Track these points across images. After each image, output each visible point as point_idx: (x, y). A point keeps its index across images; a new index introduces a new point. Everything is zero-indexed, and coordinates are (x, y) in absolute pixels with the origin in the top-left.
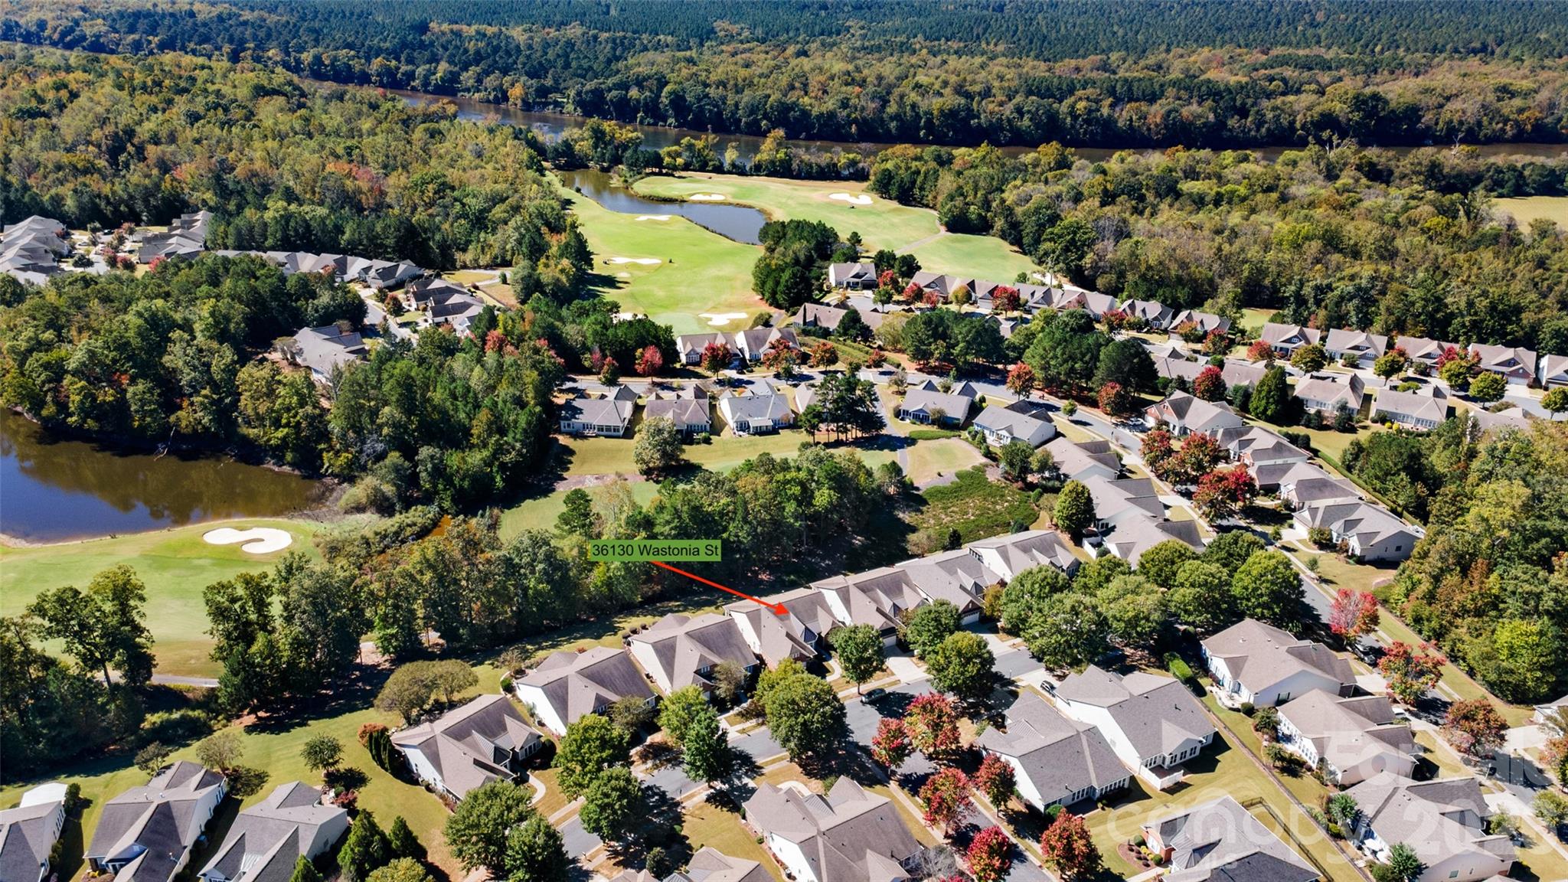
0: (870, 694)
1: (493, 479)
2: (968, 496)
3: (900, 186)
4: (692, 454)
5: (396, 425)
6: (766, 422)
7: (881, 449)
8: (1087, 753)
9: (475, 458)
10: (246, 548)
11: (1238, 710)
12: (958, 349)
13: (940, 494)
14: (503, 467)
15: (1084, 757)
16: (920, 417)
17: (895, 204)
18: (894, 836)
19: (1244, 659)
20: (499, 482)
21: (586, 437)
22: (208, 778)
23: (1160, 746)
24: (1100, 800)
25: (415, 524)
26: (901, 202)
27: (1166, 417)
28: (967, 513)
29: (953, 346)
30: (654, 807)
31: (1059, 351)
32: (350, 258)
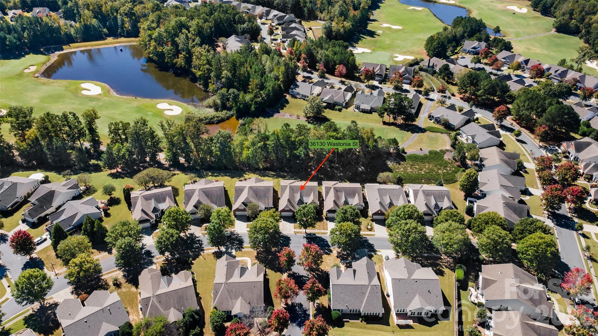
0: (310, 234)
1: (251, 106)
2: (428, 162)
3: (543, 6)
4: (328, 113)
5: (227, 78)
6: (367, 107)
7: (408, 131)
8: (367, 295)
9: (248, 97)
10: (166, 112)
11: (475, 304)
12: (480, 92)
13: (415, 158)
14: (256, 102)
15: (364, 296)
16: (438, 121)
17: (538, 14)
18: (255, 296)
19: (494, 282)
20: (253, 108)
21: (296, 98)
22: (74, 186)
23: (408, 305)
24: (362, 317)
25: (219, 117)
26: (542, 14)
27: (570, 150)
28: (421, 170)
29: (478, 91)
30: (195, 248)
31: (527, 103)
32: (272, 10)
